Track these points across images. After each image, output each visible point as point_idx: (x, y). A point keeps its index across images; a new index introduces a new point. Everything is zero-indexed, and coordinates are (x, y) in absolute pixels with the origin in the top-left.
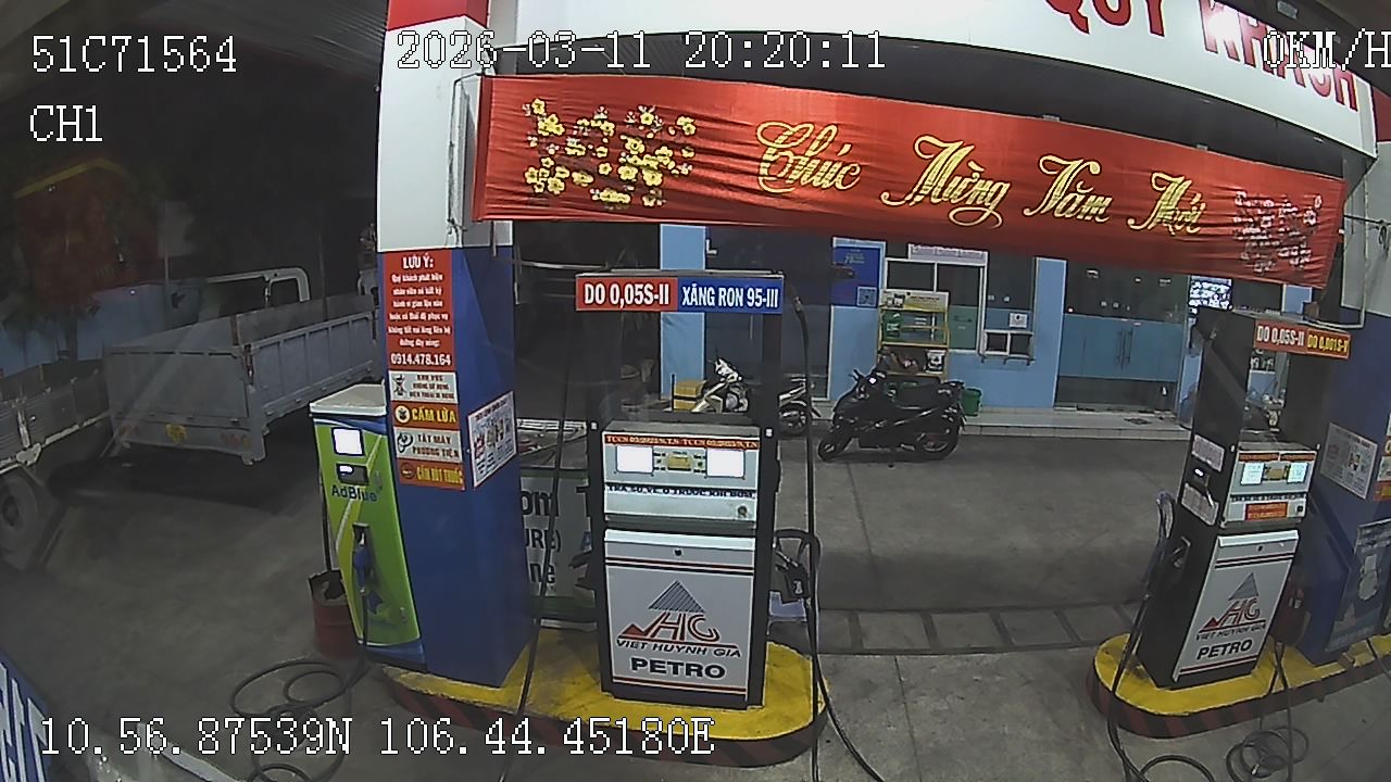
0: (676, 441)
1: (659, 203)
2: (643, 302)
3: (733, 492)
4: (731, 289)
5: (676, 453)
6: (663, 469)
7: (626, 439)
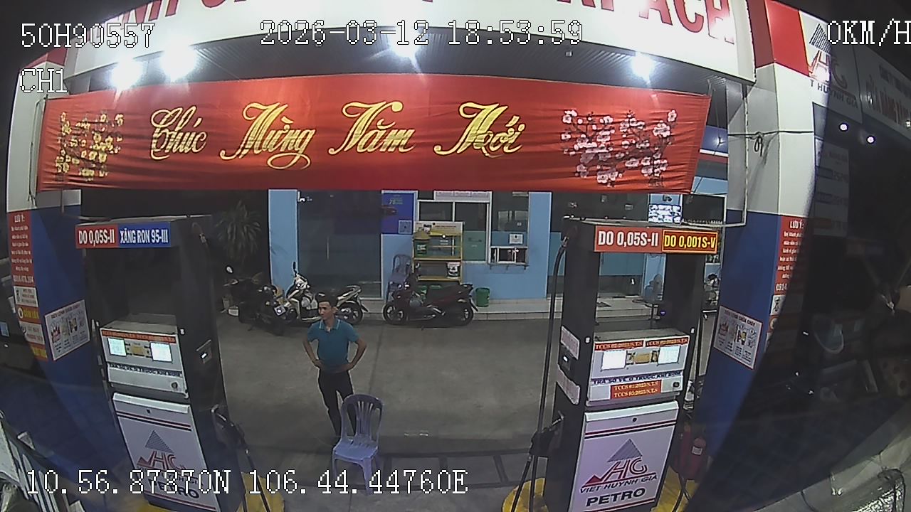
0: (134, 336)
1: (106, 174)
2: (104, 243)
3: (171, 373)
4: (143, 231)
5: (136, 344)
6: (131, 354)
7: (111, 333)
